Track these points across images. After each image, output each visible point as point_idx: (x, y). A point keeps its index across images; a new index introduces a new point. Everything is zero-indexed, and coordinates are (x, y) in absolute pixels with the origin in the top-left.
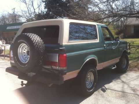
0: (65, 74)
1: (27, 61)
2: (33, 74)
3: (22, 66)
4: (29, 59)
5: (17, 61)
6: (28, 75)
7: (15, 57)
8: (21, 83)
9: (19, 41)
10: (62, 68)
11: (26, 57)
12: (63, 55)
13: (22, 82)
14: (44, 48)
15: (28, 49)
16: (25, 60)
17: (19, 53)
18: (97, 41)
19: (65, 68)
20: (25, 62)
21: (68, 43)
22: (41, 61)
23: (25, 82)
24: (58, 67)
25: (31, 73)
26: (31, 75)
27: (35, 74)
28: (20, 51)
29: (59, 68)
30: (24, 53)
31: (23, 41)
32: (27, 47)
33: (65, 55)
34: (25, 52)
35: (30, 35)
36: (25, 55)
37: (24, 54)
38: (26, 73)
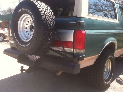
0: (82, 59)
1: (30, 38)
2: (37, 57)
3: (23, 46)
4: (32, 36)
5: (16, 39)
6: (31, 59)
7: (14, 33)
8: (21, 69)
9: (19, 11)
10: (78, 51)
11: (28, 34)
12: (81, 32)
13: (22, 67)
14: (54, 20)
15: (32, 23)
16: (27, 38)
17: (20, 28)
18: (117, 21)
19: (82, 51)
20: (27, 40)
21: (88, 16)
22: (49, 39)
23: (26, 67)
24: (72, 49)
25: (34, 56)
26: (34, 59)
27: (39, 57)
28: (21, 25)
29: (75, 50)
30: (26, 28)
31: (27, 10)
32: (30, 21)
33: (83, 32)
34: (27, 26)
35: (38, 3)
36: (27, 32)
37: (26, 30)
38: (28, 56)
